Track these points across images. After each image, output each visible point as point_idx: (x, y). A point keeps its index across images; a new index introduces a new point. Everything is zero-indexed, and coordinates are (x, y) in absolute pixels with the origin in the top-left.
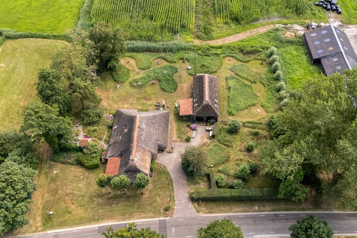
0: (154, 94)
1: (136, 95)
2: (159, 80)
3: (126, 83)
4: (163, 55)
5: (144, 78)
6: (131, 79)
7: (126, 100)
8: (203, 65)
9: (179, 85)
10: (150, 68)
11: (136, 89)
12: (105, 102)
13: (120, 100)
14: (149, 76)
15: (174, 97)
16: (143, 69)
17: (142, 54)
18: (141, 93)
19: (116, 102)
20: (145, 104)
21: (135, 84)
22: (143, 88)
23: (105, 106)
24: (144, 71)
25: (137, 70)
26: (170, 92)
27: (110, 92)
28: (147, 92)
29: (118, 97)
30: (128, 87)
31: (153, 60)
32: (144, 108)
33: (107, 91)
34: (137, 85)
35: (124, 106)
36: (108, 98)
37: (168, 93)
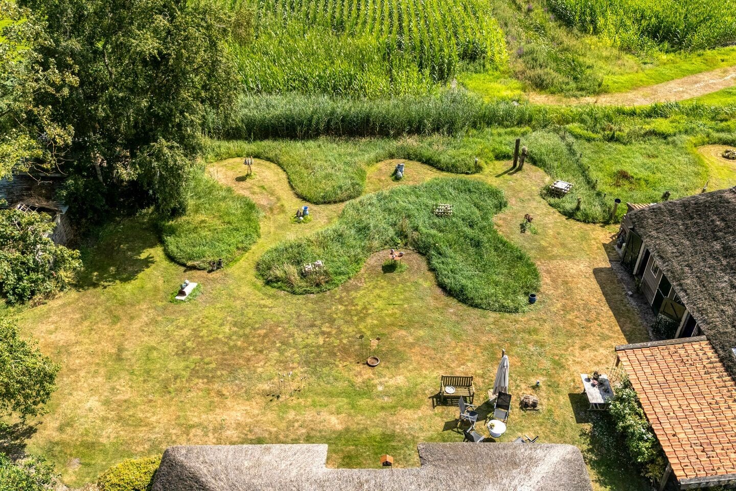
0: (409, 325)
1: (299, 336)
2: (423, 249)
3: (234, 270)
4: (411, 142)
5: (340, 237)
6: (261, 248)
7: (233, 371)
8: (624, 175)
9: (540, 266)
10: (359, 194)
11: (299, 300)
12: (93, 391)
13: (195, 373)
14: (363, 230)
15: (544, 336)
16: (326, 201)
17: (311, 143)
18: (332, 321)
19: (165, 389)
20: (367, 390)
21: (293, 270)
22: (338, 292)
23: (83, 425)
24: (332, 207)
25: (293, 205)
26: (503, 309)
27: (136, 325)
28: (363, 315)
29: (183, 352)
30: (246, 289)
31: (369, 163)
32: (361, 419)
33: (116, 319)
34: (303, 275)
35: (219, 416)
36: (119, 358)
37: (492, 316)
